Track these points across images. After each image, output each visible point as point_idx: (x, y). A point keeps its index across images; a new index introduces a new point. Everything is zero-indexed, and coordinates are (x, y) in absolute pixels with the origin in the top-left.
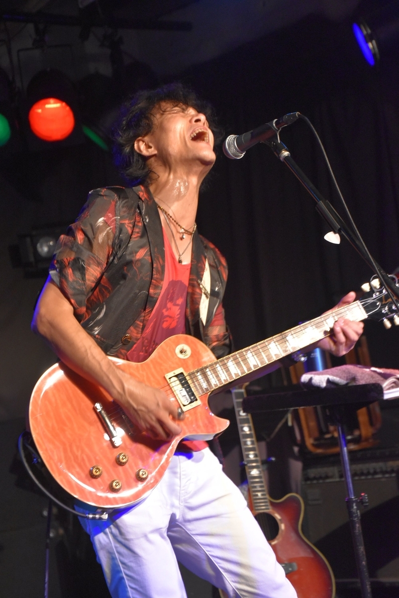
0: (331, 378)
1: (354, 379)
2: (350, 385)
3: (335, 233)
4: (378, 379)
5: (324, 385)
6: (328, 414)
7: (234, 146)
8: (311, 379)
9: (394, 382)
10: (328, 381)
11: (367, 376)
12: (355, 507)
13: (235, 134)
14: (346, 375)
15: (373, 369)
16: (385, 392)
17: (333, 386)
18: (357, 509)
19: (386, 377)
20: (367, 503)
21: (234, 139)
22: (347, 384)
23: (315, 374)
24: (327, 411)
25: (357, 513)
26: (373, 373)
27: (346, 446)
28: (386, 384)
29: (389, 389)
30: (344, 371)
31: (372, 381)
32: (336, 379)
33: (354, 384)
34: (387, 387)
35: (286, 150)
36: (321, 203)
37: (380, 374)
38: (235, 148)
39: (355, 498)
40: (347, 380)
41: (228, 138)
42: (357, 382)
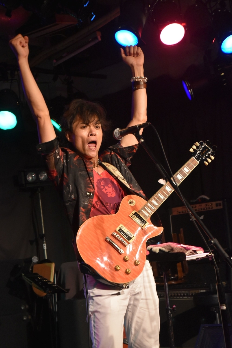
0: (161, 248)
1: (172, 249)
2: (170, 252)
3: (164, 179)
4: (184, 251)
5: (158, 252)
6: (159, 266)
7: (118, 134)
8: (152, 248)
9: (191, 252)
10: (160, 250)
11: (178, 249)
12: (170, 312)
13: (120, 128)
14: (168, 248)
15: (182, 245)
16: (186, 257)
17: (162, 253)
18: (171, 313)
19: (187, 249)
20: (175, 310)
21: (119, 130)
22: (169, 252)
23: (154, 246)
24: (159, 264)
25: (171, 315)
26: (181, 247)
27: (167, 282)
28: (187, 253)
29: (189, 255)
30: (168, 246)
31: (181, 251)
32: (164, 249)
33: (173, 252)
34: (188, 255)
35: (143, 139)
36: (158, 165)
37: (185, 248)
38: (119, 135)
39: (170, 308)
40: (169, 250)
41: (116, 130)
42: (174, 251)
